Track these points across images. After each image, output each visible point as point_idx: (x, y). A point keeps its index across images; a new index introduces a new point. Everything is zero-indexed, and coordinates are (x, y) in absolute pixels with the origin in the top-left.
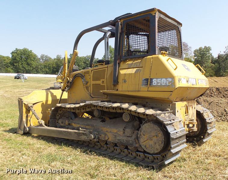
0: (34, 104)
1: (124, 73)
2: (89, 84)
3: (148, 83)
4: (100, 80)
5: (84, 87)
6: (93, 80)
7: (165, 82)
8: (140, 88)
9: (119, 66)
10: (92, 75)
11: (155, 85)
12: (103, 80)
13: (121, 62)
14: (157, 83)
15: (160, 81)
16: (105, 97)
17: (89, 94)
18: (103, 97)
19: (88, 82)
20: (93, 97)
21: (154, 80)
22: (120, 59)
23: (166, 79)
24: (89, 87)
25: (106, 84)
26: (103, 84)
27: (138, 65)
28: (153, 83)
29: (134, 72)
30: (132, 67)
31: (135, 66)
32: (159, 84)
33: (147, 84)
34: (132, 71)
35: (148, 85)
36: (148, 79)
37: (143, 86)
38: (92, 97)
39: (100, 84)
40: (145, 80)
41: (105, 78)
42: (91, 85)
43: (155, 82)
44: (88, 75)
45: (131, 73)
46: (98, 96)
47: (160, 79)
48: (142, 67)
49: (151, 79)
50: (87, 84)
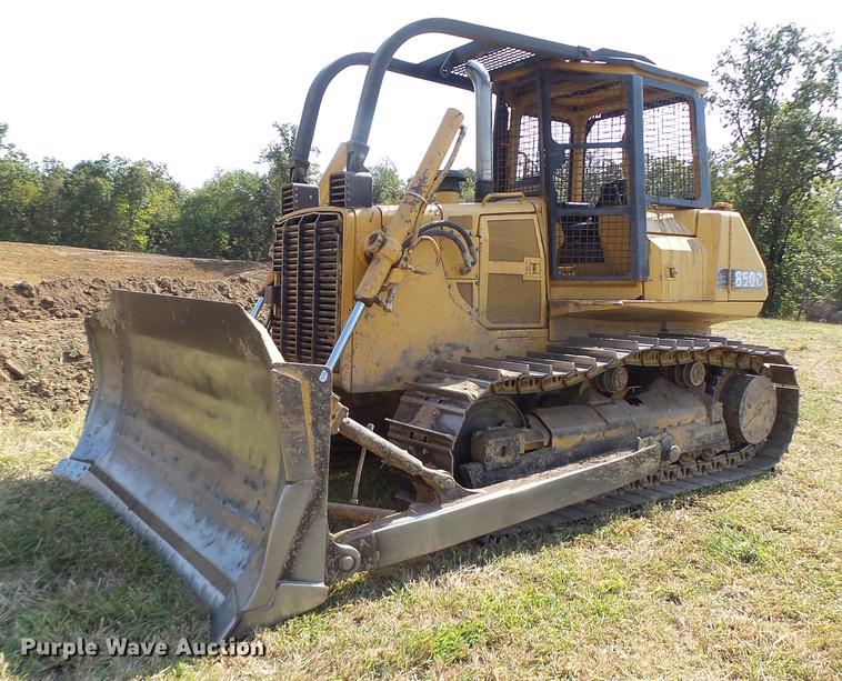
2: (472, 273)
3: (727, 279)
4: (522, 261)
5: (450, 286)
6: (490, 260)
10: (484, 234)
11: (739, 285)
12: (534, 260)
14: (743, 281)
15: (747, 278)
16: (539, 322)
17: (476, 313)
18: (531, 325)
21: (737, 273)
23: (755, 273)
24: (475, 287)
25: (544, 277)
26: (534, 277)
28: (737, 281)
32: (746, 285)
33: (727, 285)
36: (727, 271)
37: (720, 289)
38: (487, 329)
39: (522, 275)
40: (722, 271)
42: (484, 278)
45: (683, 249)
46: (510, 322)
47: (747, 274)
48: (694, 236)
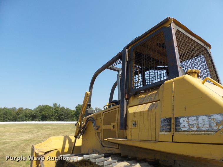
0: (46, 153)
1: (134, 112)
2: (100, 129)
3: (170, 125)
4: (111, 124)
5: (96, 133)
6: (104, 125)
7: (207, 124)
8: (159, 136)
9: (128, 103)
10: (103, 118)
11: (185, 129)
12: (114, 124)
13: (130, 97)
14: (190, 125)
15: (195, 122)
16: (116, 146)
17: (100, 142)
18: (114, 147)
19: (99, 127)
20: (104, 145)
21: (182, 120)
22: (128, 93)
23: (209, 116)
24: (100, 133)
25: (117, 129)
26: (114, 130)
27: (153, 98)
28: (182, 125)
29: (147, 110)
30: (144, 103)
31: (149, 100)
32: (195, 128)
33: (170, 129)
34: (145, 108)
35: (172, 130)
36: (170, 119)
37: (163, 133)
38: (104, 147)
39: (111, 129)
40: (165, 120)
41: (116, 121)
42: (102, 130)
43: (184, 123)
44: (100, 118)
45: (142, 110)
47: (195, 118)
48: (159, 101)
49: (177, 119)
50: (98, 129)
